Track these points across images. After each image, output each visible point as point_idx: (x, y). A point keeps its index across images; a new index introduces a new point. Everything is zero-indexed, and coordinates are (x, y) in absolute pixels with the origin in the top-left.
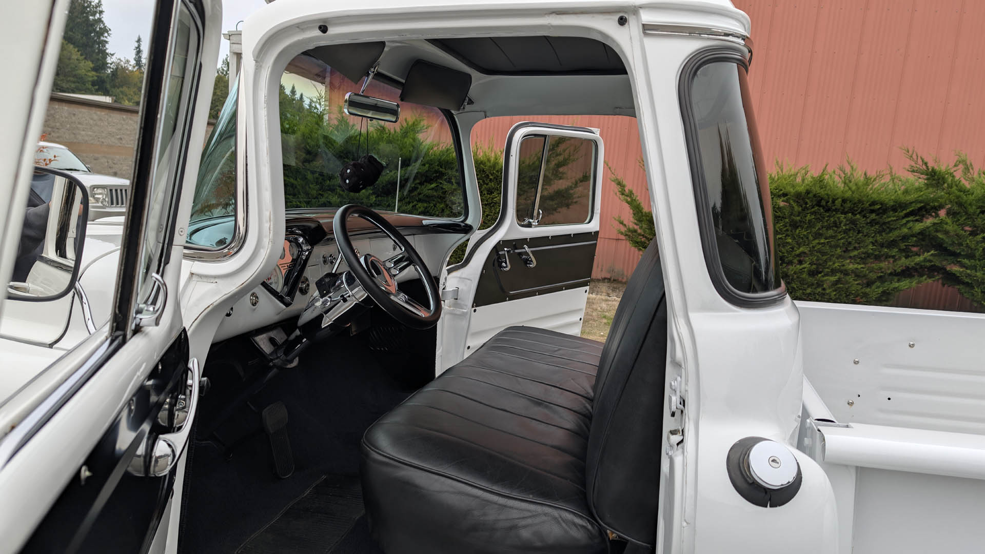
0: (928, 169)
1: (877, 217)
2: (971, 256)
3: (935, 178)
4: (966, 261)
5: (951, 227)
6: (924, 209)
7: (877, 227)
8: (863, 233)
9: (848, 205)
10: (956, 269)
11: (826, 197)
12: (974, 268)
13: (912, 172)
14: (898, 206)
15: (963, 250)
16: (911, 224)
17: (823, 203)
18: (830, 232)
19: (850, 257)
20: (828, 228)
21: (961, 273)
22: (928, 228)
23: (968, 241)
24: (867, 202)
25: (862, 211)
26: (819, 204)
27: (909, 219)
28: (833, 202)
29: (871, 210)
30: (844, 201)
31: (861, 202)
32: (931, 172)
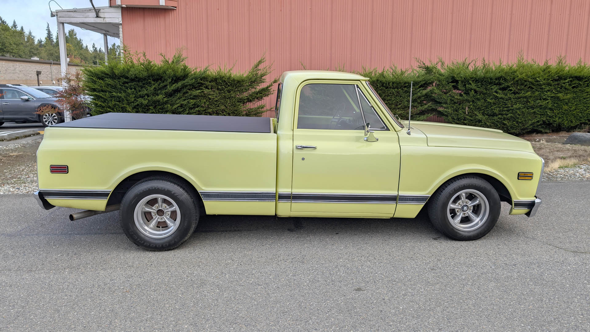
0: (426, 66)
1: (407, 89)
2: (446, 103)
3: (428, 70)
4: (444, 105)
5: (437, 91)
6: (425, 85)
7: (408, 93)
8: (402, 97)
9: (395, 85)
10: (441, 109)
11: (385, 82)
12: (447, 108)
13: (419, 68)
14: (415, 83)
15: (443, 101)
16: (421, 91)
17: (385, 85)
18: (389, 98)
19: (398, 109)
20: (388, 96)
21: (443, 110)
22: (428, 92)
23: (444, 97)
24: (403, 83)
25: (401, 87)
26: (383, 86)
27: (420, 89)
28: (389, 84)
29: (404, 86)
30: (393, 83)
31: (400, 83)
32: (427, 68)
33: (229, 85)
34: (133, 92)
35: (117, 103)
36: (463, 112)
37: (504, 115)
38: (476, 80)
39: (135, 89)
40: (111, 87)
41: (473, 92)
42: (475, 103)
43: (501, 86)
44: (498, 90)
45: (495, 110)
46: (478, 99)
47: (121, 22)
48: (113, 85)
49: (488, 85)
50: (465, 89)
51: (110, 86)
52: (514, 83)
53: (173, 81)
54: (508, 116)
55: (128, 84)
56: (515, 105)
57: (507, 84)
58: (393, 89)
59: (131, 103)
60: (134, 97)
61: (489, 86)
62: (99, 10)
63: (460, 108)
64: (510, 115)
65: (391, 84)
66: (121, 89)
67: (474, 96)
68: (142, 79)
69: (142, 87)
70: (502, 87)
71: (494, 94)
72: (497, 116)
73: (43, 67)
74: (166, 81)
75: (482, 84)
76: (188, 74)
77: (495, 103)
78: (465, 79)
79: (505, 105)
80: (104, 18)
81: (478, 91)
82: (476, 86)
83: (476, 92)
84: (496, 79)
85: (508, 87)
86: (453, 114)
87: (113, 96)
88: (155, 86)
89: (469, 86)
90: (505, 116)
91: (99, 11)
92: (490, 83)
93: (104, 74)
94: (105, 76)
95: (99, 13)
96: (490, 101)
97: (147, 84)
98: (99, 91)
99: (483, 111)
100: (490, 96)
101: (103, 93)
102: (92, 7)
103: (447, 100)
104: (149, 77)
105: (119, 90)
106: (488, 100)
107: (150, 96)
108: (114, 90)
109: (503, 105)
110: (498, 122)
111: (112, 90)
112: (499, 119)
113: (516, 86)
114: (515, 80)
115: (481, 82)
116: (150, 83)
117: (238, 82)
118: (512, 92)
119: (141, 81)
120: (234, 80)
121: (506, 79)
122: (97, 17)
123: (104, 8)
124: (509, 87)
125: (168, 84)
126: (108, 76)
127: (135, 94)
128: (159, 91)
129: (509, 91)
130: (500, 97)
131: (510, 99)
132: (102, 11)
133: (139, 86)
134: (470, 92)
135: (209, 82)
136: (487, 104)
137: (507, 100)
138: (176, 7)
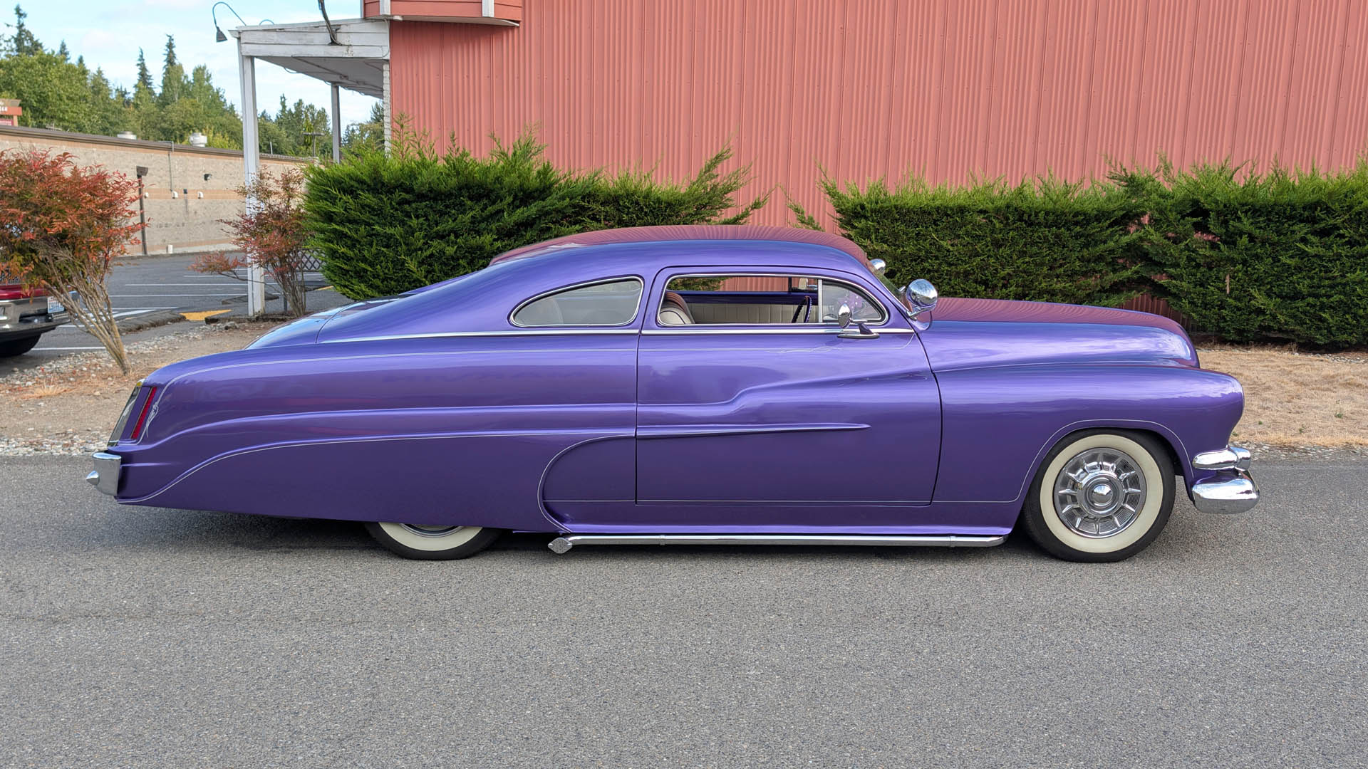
0: (1127, 176)
1: (1081, 230)
2: (1176, 265)
3: (1134, 185)
4: (1172, 270)
5: (1155, 237)
6: (1127, 218)
7: (1082, 239)
8: (1068, 247)
9: (1051, 218)
10: (1164, 281)
11: (1028, 210)
12: (1180, 278)
13: (1111, 179)
14: (1101, 215)
15: (1167, 260)
16: (1116, 235)
17: (1026, 217)
18: (1035, 249)
19: (1058, 276)
20: (1033, 244)
21: (1167, 283)
22: (1133, 239)
23: (1172, 250)
24: (1070, 214)
25: (1066, 223)
26: (1021, 219)
27: (1114, 229)
28: (1036, 215)
29: (1074, 222)
30: (1047, 213)
31: (1063, 213)
32: (1130, 179)
33: (646, 213)
34: (422, 224)
35: (382, 249)
36: (1218, 289)
37: (1321, 296)
38: (1255, 211)
39: (426, 216)
40: (369, 212)
41: (1245, 239)
42: (1249, 267)
43: (1316, 226)
44: (1309, 237)
45: (1299, 284)
46: (1257, 257)
47: (388, 57)
48: (376, 207)
49: (1283, 224)
50: (1225, 230)
51: (367, 209)
52: (1350, 220)
53: (517, 202)
54: (1332, 300)
55: (410, 205)
56: (1351, 272)
57: (1332, 222)
58: (1045, 227)
59: (416, 250)
60: (424, 238)
61: (1286, 225)
62: (338, 27)
63: (1211, 277)
64: (1336, 298)
65: (1041, 215)
66: (392, 216)
67: (1246, 248)
68: (442, 194)
69: (442, 214)
70: (1320, 228)
71: (1297, 246)
72: (1303, 298)
73: (152, 156)
74: (501, 201)
75: (1269, 220)
76: (551, 185)
77: (1300, 268)
78: (1225, 206)
79: (1326, 272)
80: (348, 46)
81: (1257, 238)
82: (1252, 223)
83: (1252, 238)
84: (1304, 208)
85: (1336, 227)
86: (1194, 293)
87: (374, 232)
88: (474, 212)
89: (1237, 224)
90: (1324, 300)
91: (336, 30)
92: (1290, 218)
93: (356, 181)
94: (356, 185)
95: (338, 34)
96: (1288, 261)
97: (455, 205)
98: (341, 223)
99: (1269, 287)
100: (1287, 250)
101: (350, 226)
102: (323, 19)
103: (1180, 258)
104: (460, 189)
105: (389, 218)
106: (1283, 259)
107: (462, 235)
108: (376, 218)
109: (1321, 271)
110: (1305, 313)
111: (372, 219)
112: (1308, 308)
113: (1353, 225)
114: (1354, 210)
115: (1267, 215)
116: (462, 204)
117: (669, 205)
118: (1344, 241)
119: (441, 200)
120: (659, 201)
121: (1329, 207)
122: (333, 43)
123: (348, 23)
124: (1338, 229)
125: (505, 207)
126: (365, 187)
127: (426, 229)
128: (483, 225)
129: (1336, 237)
130: (1314, 254)
131: (1339, 257)
132: (343, 29)
133: (435, 211)
134: (1239, 239)
135: (601, 204)
136: (1280, 269)
137: (1330, 261)
138: (518, 22)
